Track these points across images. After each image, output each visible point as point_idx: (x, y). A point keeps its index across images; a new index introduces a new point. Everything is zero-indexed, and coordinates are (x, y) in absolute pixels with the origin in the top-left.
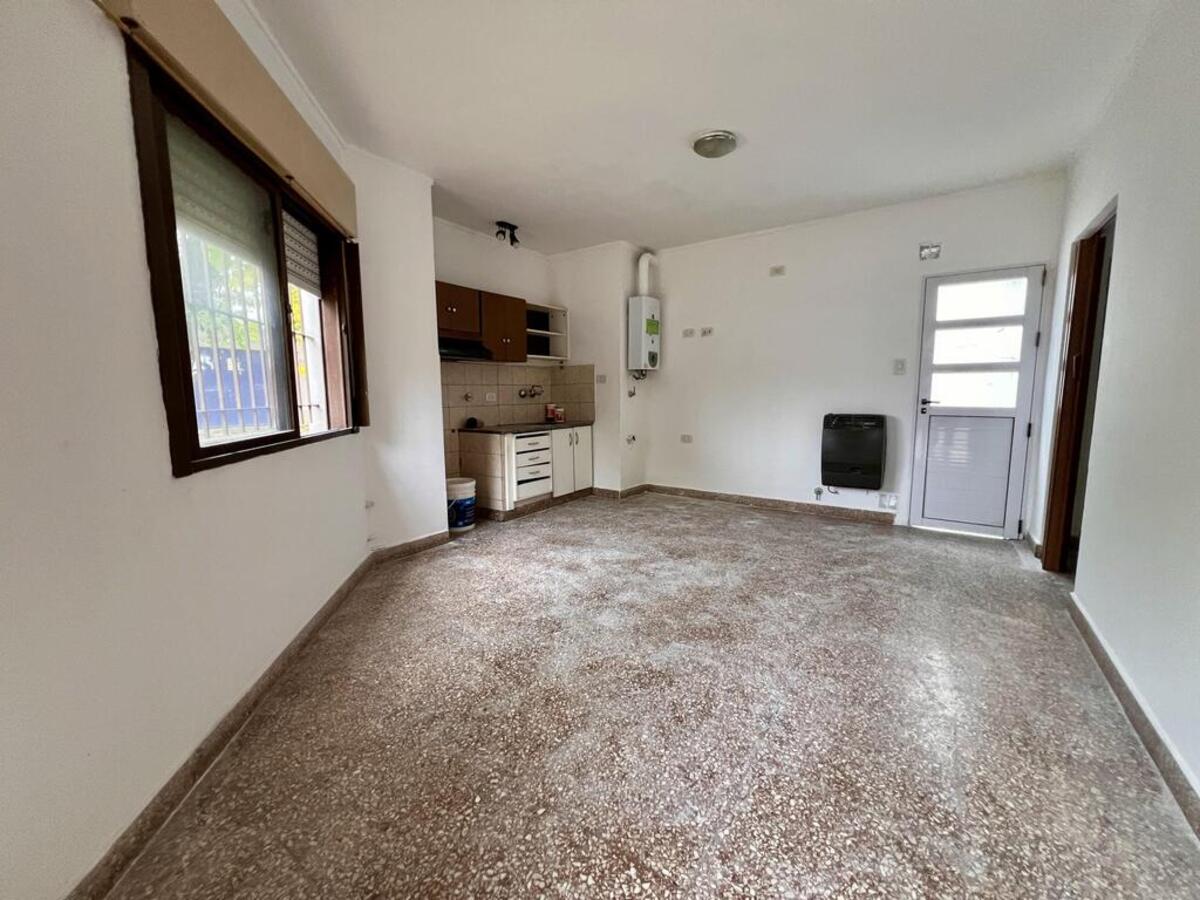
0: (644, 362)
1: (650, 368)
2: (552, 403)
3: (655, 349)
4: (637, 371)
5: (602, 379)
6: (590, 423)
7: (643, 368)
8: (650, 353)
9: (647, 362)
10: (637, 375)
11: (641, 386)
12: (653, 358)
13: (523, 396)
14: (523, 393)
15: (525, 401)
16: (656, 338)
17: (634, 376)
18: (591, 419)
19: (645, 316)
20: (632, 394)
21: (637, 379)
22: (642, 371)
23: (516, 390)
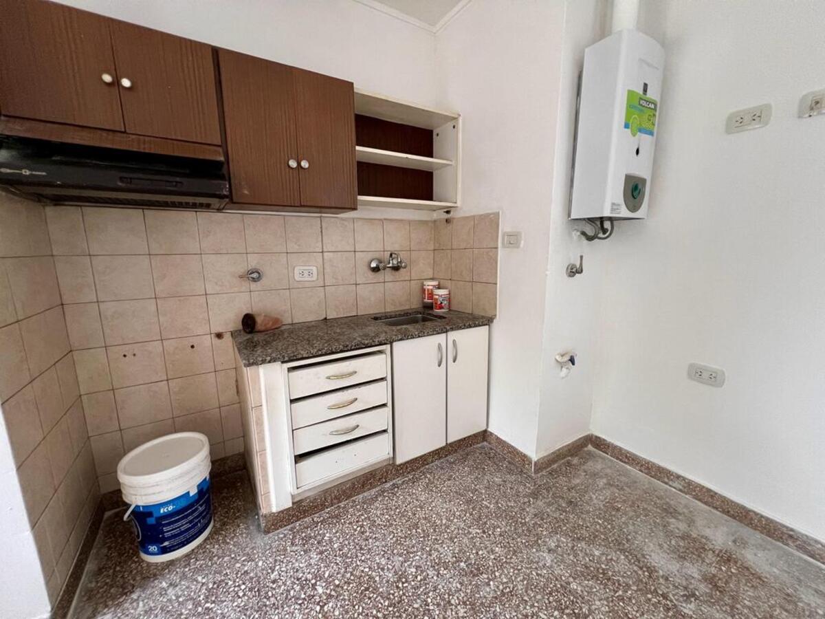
0: (611, 201)
1: (624, 212)
2: (433, 279)
3: (641, 169)
4: (591, 220)
5: (514, 240)
6: (487, 321)
7: (607, 213)
8: (629, 178)
9: (620, 199)
10: (590, 233)
11: (597, 254)
12: (634, 190)
13: (376, 270)
14: (374, 265)
15: (380, 276)
16: (646, 141)
17: (583, 233)
18: (489, 314)
19: (625, 82)
20: (574, 271)
21: (590, 239)
22: (602, 219)
23: (362, 258)
